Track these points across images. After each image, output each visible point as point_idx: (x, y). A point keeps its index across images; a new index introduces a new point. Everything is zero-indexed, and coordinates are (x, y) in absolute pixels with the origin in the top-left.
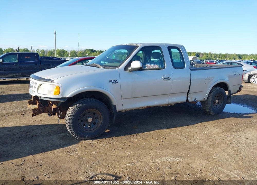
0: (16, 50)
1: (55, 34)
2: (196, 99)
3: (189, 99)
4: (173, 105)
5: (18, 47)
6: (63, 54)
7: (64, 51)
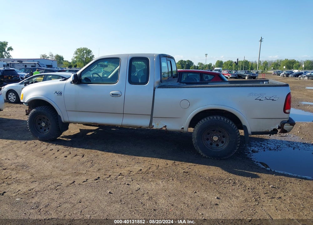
0: (235, 62)
1: (261, 41)
2: (165, 127)
3: (153, 124)
4: (135, 128)
5: (238, 59)
6: (291, 66)
7: (293, 62)
